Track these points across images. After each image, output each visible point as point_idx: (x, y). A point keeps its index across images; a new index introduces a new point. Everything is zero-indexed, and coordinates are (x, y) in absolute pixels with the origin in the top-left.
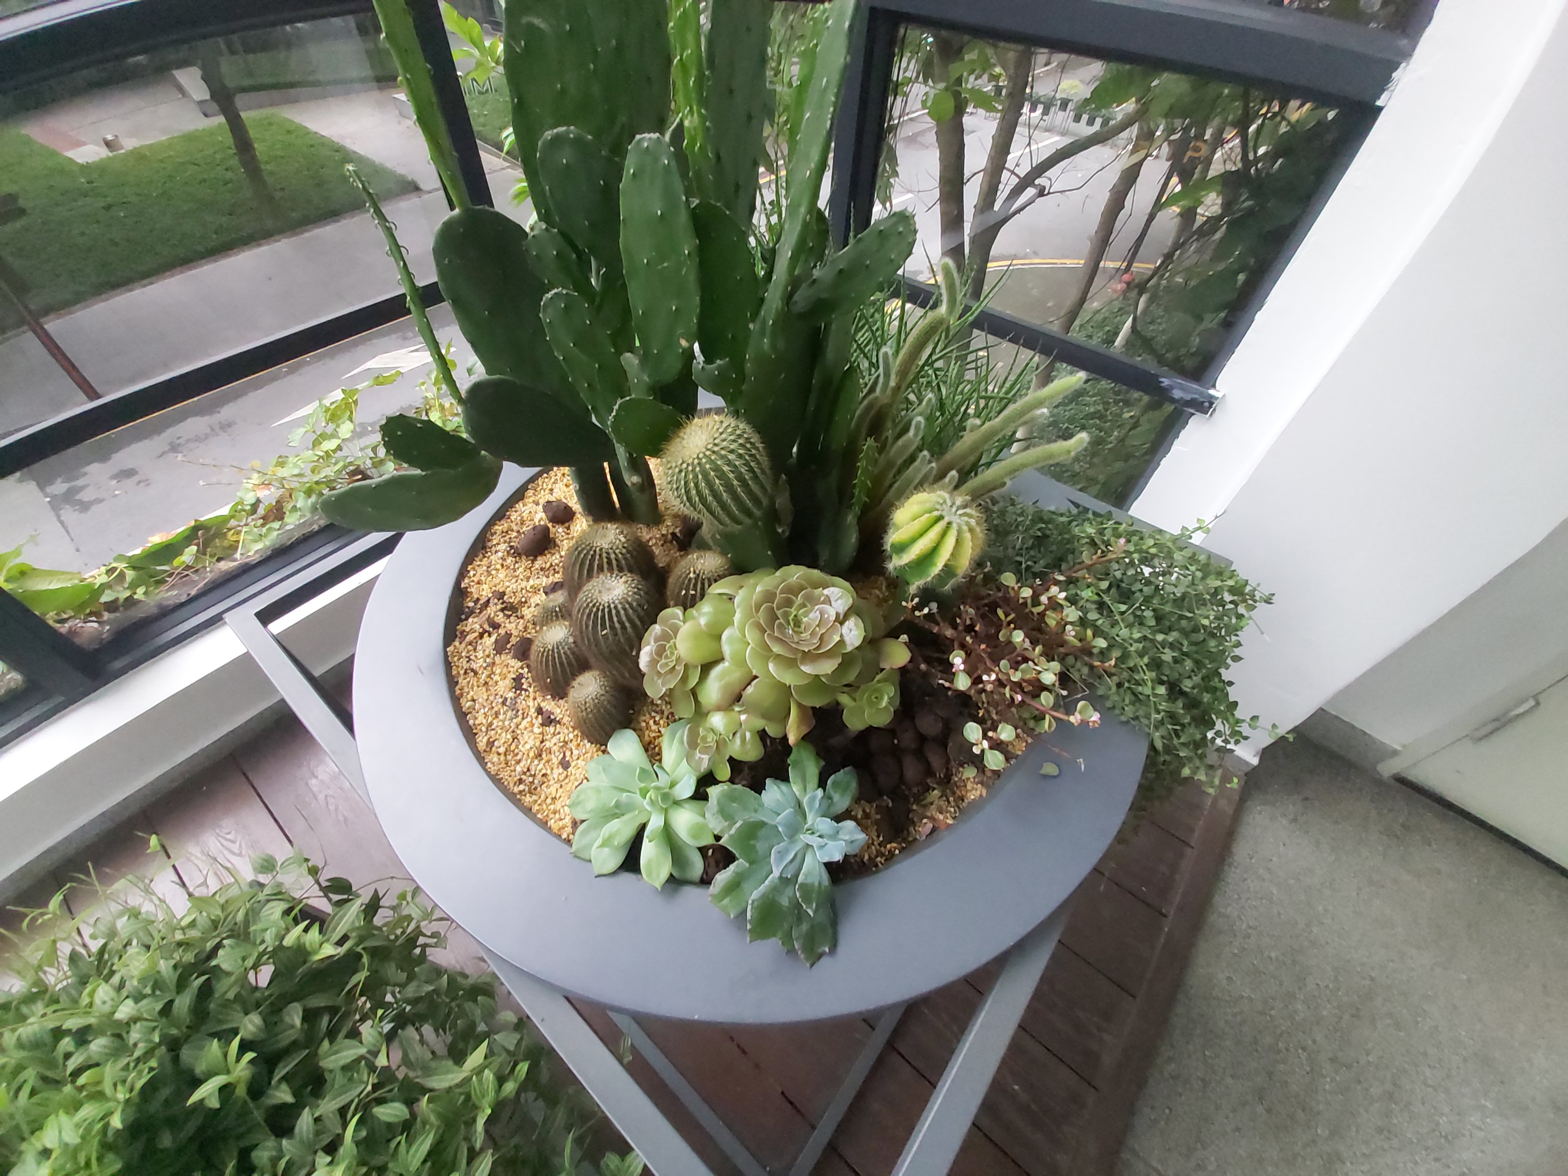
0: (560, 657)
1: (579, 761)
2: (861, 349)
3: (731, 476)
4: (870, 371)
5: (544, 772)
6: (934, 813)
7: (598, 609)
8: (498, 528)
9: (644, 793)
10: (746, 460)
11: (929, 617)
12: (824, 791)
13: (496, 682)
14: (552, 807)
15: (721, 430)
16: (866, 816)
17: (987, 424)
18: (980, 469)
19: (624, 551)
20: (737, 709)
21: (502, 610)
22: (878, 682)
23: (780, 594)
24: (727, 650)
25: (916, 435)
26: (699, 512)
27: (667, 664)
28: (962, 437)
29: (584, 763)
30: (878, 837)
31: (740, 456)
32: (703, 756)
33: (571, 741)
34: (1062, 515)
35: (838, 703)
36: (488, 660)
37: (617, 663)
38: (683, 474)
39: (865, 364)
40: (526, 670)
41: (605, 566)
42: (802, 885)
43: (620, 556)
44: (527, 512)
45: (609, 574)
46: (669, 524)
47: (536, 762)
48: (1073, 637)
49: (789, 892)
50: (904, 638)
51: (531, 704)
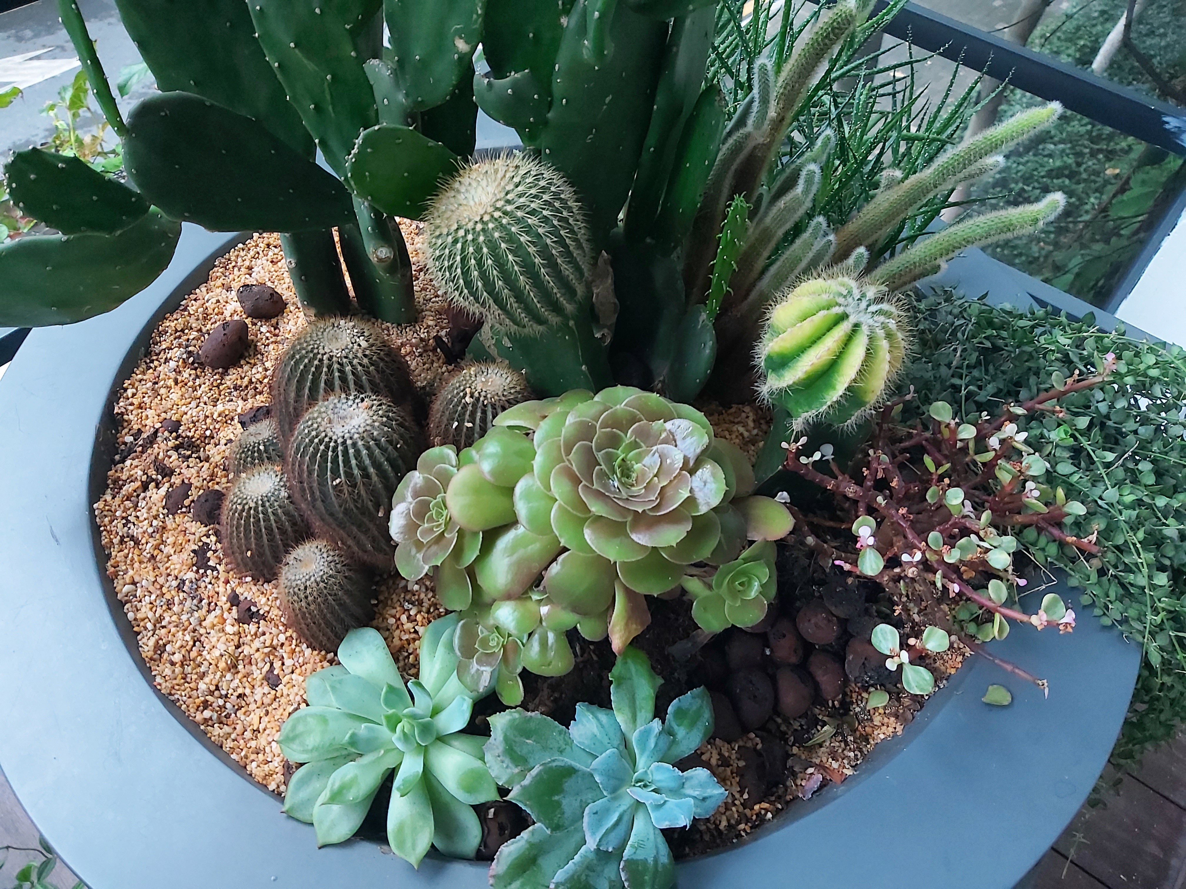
0: (267, 519)
1: (294, 676)
2: (721, 60)
3: (532, 249)
4: (736, 94)
5: (240, 691)
6: (824, 760)
7: (327, 447)
8: (170, 325)
9: (393, 723)
10: (554, 226)
11: (821, 466)
12: (663, 723)
13: (168, 557)
14: (253, 744)
15: (516, 180)
16: (724, 762)
17: (913, 178)
18: (899, 247)
19: (365, 361)
20: (535, 597)
21: (176, 448)
22: (746, 560)
23: (602, 427)
24: (522, 509)
25: (806, 191)
26: (483, 305)
27: (431, 529)
28: (873, 197)
29: (301, 678)
30: (741, 793)
31: (545, 220)
32: (483, 668)
33: (282, 645)
34: (1021, 317)
35: (684, 592)
36: (155, 523)
37: (355, 529)
38: (459, 246)
39: (728, 83)
40: (213, 538)
41: (337, 382)
42: (630, 862)
43: (359, 368)
44: (214, 300)
45: (343, 395)
46: (431, 323)
47: (229, 676)
48: (1036, 499)
49: (610, 871)
50: (783, 496)
51: (221, 590)
